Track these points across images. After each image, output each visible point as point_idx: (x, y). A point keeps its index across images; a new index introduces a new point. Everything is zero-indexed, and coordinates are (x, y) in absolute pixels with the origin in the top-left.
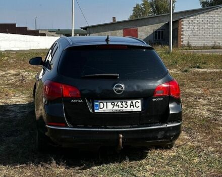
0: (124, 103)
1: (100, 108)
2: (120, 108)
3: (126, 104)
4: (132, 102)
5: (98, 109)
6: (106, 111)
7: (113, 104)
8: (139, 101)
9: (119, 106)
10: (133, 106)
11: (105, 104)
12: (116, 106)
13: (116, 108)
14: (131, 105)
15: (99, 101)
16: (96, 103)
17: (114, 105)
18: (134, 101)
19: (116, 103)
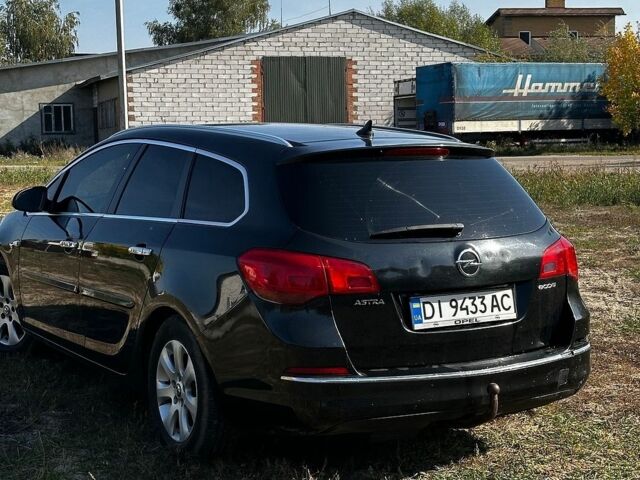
0: (478, 302)
1: (426, 318)
2: (471, 316)
3: (482, 303)
4: (494, 297)
5: (421, 322)
6: (441, 325)
7: (454, 304)
8: (509, 292)
9: (467, 309)
10: (498, 306)
11: (436, 305)
12: (462, 309)
13: (462, 315)
14: (493, 306)
15: (423, 300)
16: (416, 306)
17: (456, 307)
18: (499, 295)
19: (460, 302)
